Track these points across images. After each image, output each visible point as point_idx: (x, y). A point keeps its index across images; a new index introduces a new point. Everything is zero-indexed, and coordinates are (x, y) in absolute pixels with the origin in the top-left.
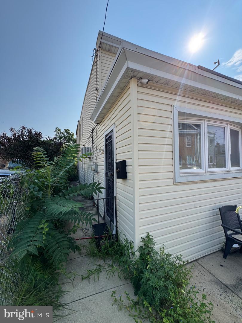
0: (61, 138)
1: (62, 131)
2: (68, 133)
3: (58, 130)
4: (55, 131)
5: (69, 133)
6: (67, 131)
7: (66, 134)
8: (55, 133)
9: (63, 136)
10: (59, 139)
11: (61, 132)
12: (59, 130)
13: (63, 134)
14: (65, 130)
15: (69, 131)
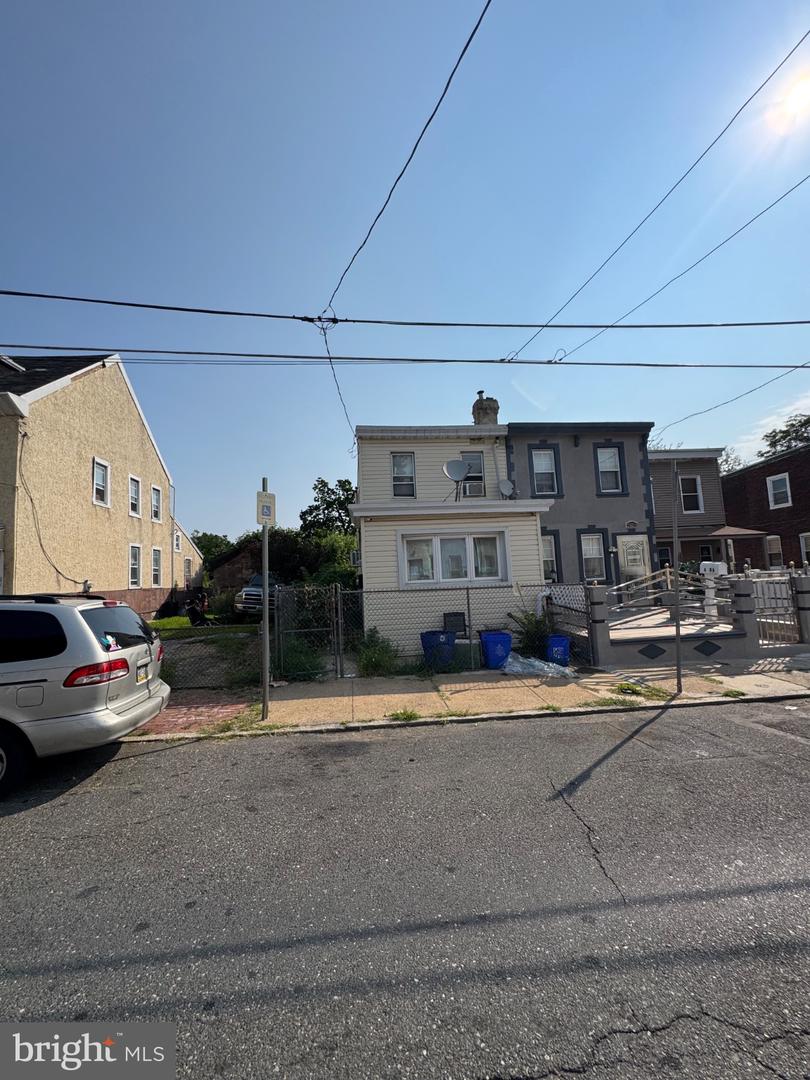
0: (329, 505)
1: (332, 485)
2: (347, 490)
3: (322, 485)
4: (315, 488)
5: (350, 489)
6: (344, 484)
7: (341, 493)
8: (314, 494)
9: (335, 500)
10: (326, 508)
11: (329, 489)
12: (324, 484)
13: (334, 493)
14: (339, 481)
15: (350, 483)
